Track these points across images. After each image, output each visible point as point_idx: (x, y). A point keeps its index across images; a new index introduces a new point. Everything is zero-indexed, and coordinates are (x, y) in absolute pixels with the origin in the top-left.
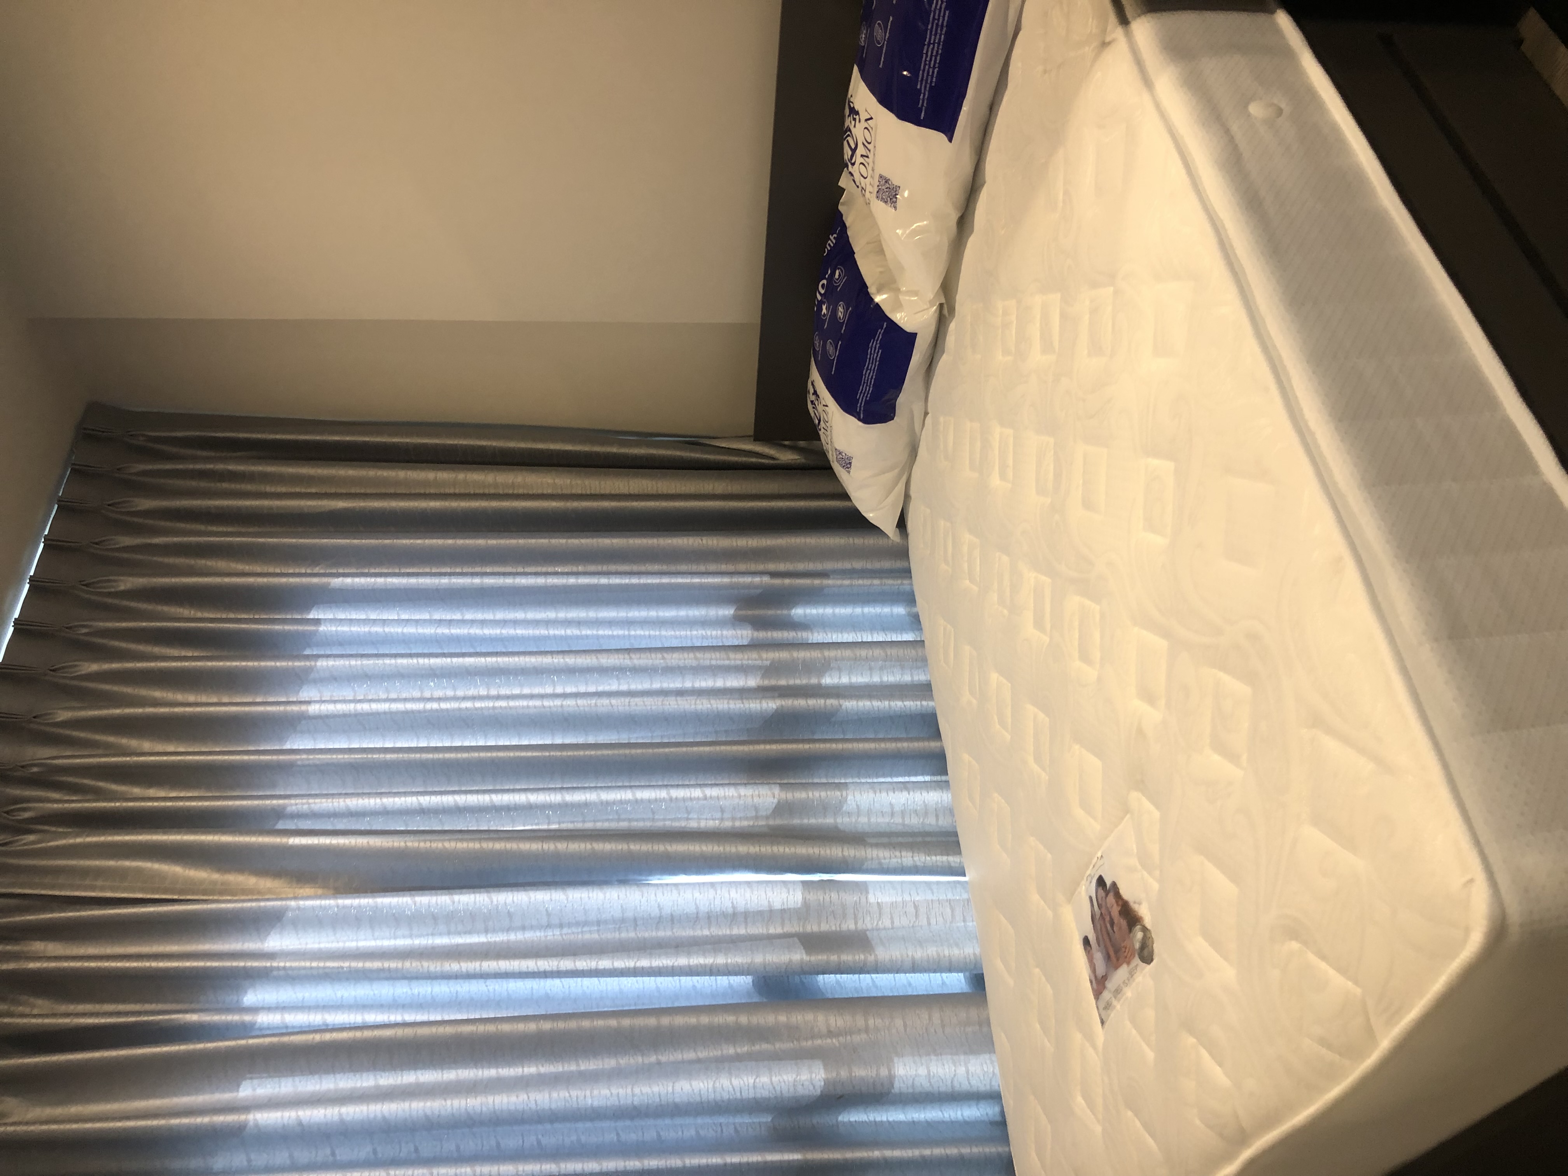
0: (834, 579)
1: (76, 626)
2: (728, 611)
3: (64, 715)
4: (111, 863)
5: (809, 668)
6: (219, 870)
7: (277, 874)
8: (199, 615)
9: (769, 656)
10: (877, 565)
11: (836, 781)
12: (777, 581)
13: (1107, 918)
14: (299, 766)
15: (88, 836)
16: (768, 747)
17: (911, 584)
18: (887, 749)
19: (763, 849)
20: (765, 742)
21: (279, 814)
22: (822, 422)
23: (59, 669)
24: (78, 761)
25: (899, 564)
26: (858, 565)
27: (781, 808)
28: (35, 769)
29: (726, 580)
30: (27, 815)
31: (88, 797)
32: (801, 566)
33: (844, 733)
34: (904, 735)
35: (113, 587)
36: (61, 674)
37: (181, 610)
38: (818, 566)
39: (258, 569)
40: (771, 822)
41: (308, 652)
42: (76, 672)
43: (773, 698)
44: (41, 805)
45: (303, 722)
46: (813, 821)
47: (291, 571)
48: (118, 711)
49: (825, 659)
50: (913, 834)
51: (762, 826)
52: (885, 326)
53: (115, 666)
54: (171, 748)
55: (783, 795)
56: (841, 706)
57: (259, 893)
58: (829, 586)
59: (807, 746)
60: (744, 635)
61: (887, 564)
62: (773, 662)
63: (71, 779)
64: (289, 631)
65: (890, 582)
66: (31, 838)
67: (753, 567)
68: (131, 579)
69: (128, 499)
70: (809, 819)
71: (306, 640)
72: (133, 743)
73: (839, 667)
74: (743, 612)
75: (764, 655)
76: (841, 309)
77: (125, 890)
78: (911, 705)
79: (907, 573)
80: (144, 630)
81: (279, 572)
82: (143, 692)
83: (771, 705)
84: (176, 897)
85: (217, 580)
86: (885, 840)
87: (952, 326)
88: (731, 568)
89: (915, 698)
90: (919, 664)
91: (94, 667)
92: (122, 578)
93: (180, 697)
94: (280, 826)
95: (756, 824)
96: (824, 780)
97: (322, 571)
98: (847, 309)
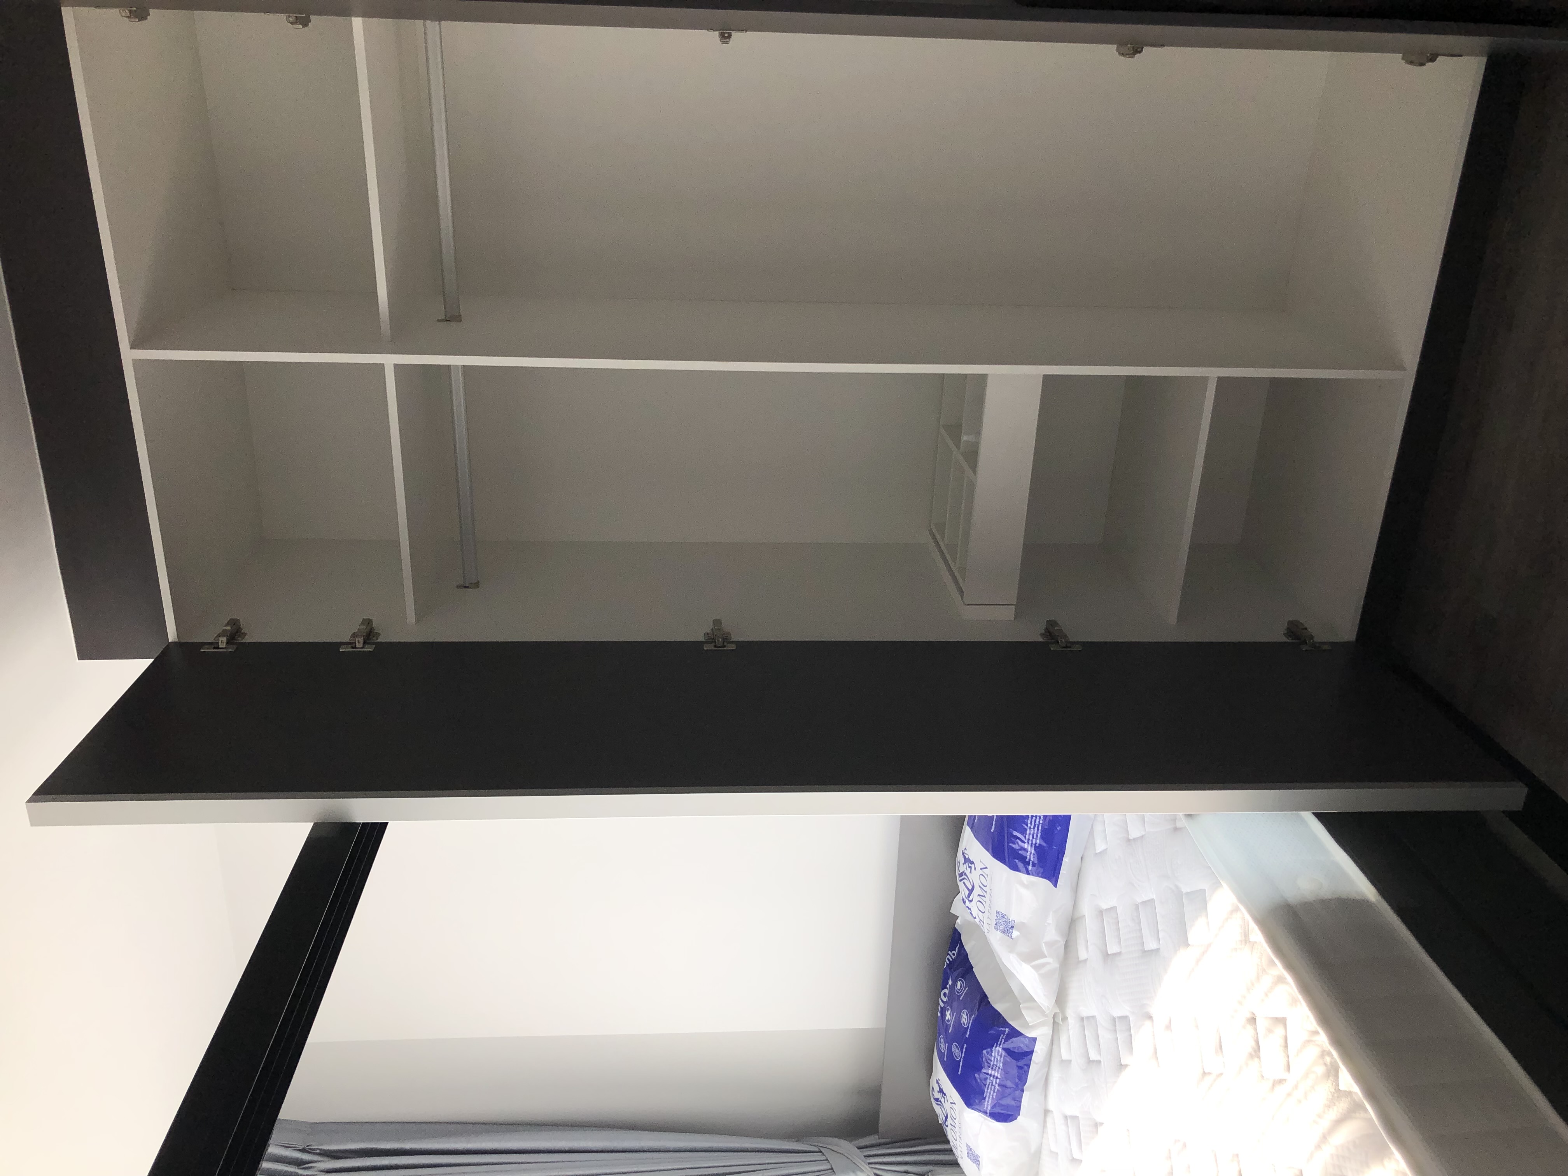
22: (949, 1119)
52: (1006, 1032)
76: (964, 1016)
98: (970, 1017)
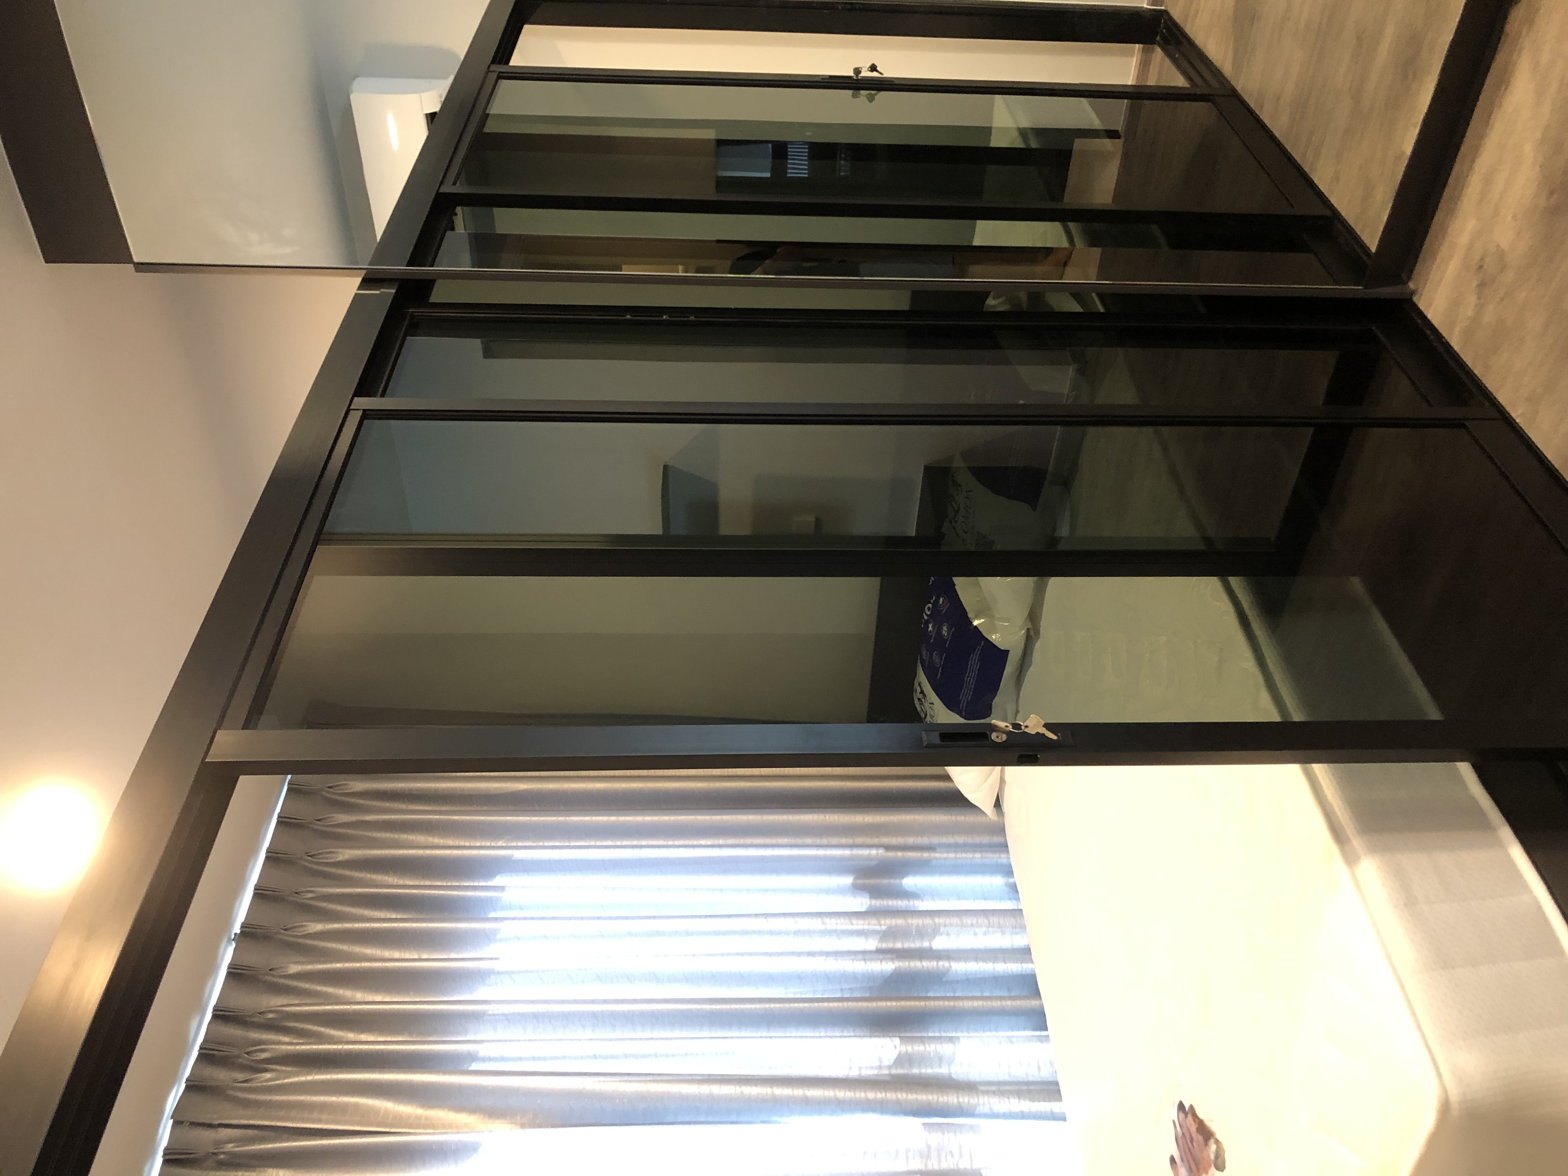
0: (940, 852)
1: (303, 892)
2: (848, 880)
3: (294, 969)
4: (334, 1099)
5: (921, 933)
6: (423, 1106)
7: (473, 1111)
8: (401, 882)
9: (887, 923)
10: (977, 840)
11: (949, 1035)
12: (891, 854)
13: (1188, 1136)
14: (489, 1015)
15: (316, 1074)
16: (889, 1004)
17: (1009, 858)
18: (993, 1007)
19: (889, 1095)
20: (887, 999)
21: (472, 1057)
23: (290, 929)
24: (307, 1008)
25: (997, 839)
26: (960, 839)
27: (900, 1060)
28: (270, 1016)
29: (847, 852)
30: (264, 1056)
31: (312, 1040)
32: (911, 840)
33: (954, 991)
34: (1006, 994)
35: (333, 858)
36: (292, 933)
37: (387, 878)
38: (924, 840)
39: (451, 842)
40: (893, 1071)
41: (492, 915)
42: (304, 931)
43: (892, 960)
44: (277, 1047)
45: (492, 977)
46: (929, 1071)
47: (478, 844)
48: (339, 965)
49: (935, 924)
50: (1018, 1083)
51: (884, 1075)
52: (982, 644)
53: (336, 926)
54: (379, 998)
55: (903, 1049)
56: (951, 967)
57: (457, 1127)
58: (936, 859)
59: (923, 1003)
60: (862, 903)
61: (986, 839)
62: (890, 928)
63: (297, 1025)
64: (480, 897)
65: (990, 855)
66: (268, 1075)
67: (868, 840)
68: (348, 851)
69: (345, 782)
70: (926, 1069)
71: (491, 904)
72: (348, 993)
73: (947, 932)
74: (860, 882)
75: (883, 922)
76: (945, 628)
77: (346, 1123)
78: (1014, 967)
79: (1004, 847)
80: (360, 895)
81: (468, 845)
82: (357, 949)
83: (888, 966)
84: (387, 1130)
85: (420, 852)
86: (994, 1088)
87: (1038, 645)
88: (850, 841)
89: (1015, 961)
90: (1018, 930)
91: (319, 927)
92: (340, 850)
93: (387, 954)
94: (474, 1067)
95: (880, 1073)
96: (937, 1034)
97: (504, 845)
98: (951, 629)
